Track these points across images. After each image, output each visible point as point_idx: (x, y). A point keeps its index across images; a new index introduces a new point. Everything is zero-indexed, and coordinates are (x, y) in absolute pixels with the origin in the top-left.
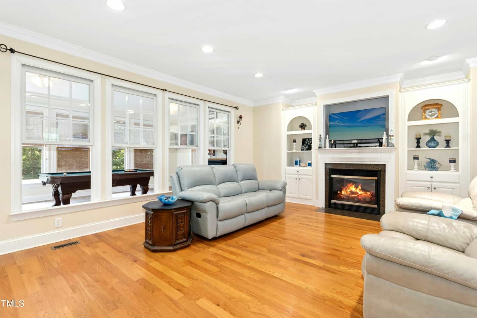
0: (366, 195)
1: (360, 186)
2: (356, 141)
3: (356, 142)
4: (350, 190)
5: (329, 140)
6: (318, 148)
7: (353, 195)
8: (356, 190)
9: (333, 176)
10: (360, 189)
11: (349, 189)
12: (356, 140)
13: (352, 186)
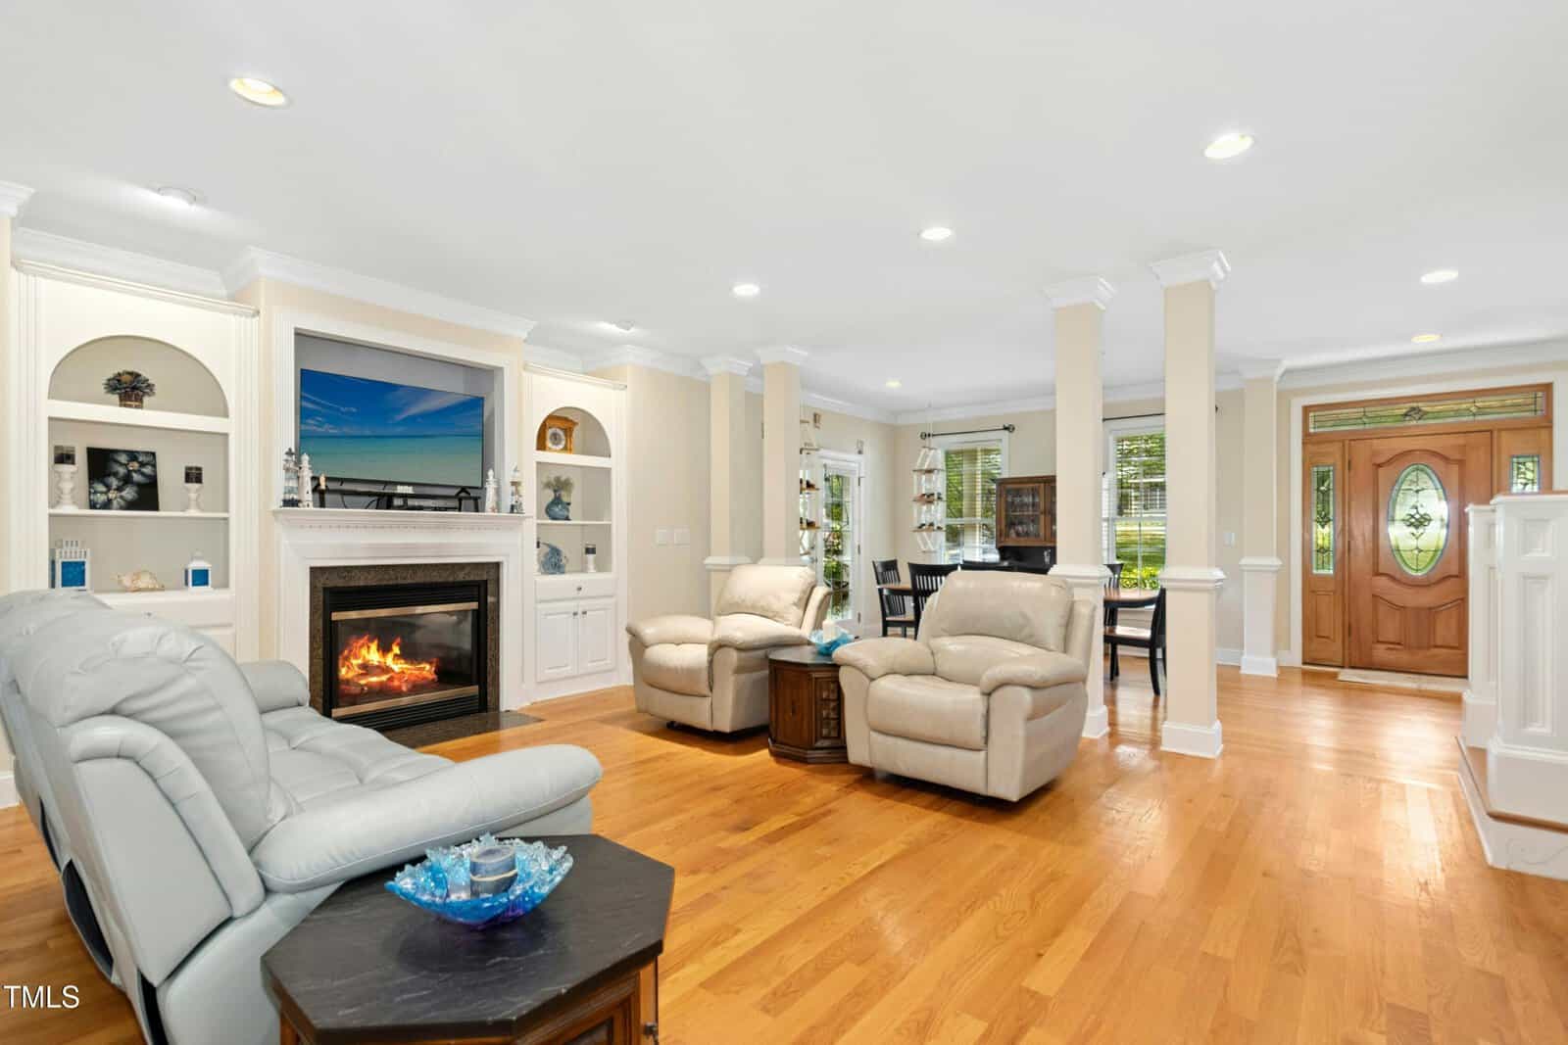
0: (417, 672)
1: (398, 644)
2: (406, 487)
3: (409, 490)
4: (360, 661)
5: (311, 475)
6: (282, 504)
7: (374, 679)
8: (382, 660)
9: (336, 616)
10: (396, 655)
11: (356, 657)
12: (409, 484)
13: (369, 647)
